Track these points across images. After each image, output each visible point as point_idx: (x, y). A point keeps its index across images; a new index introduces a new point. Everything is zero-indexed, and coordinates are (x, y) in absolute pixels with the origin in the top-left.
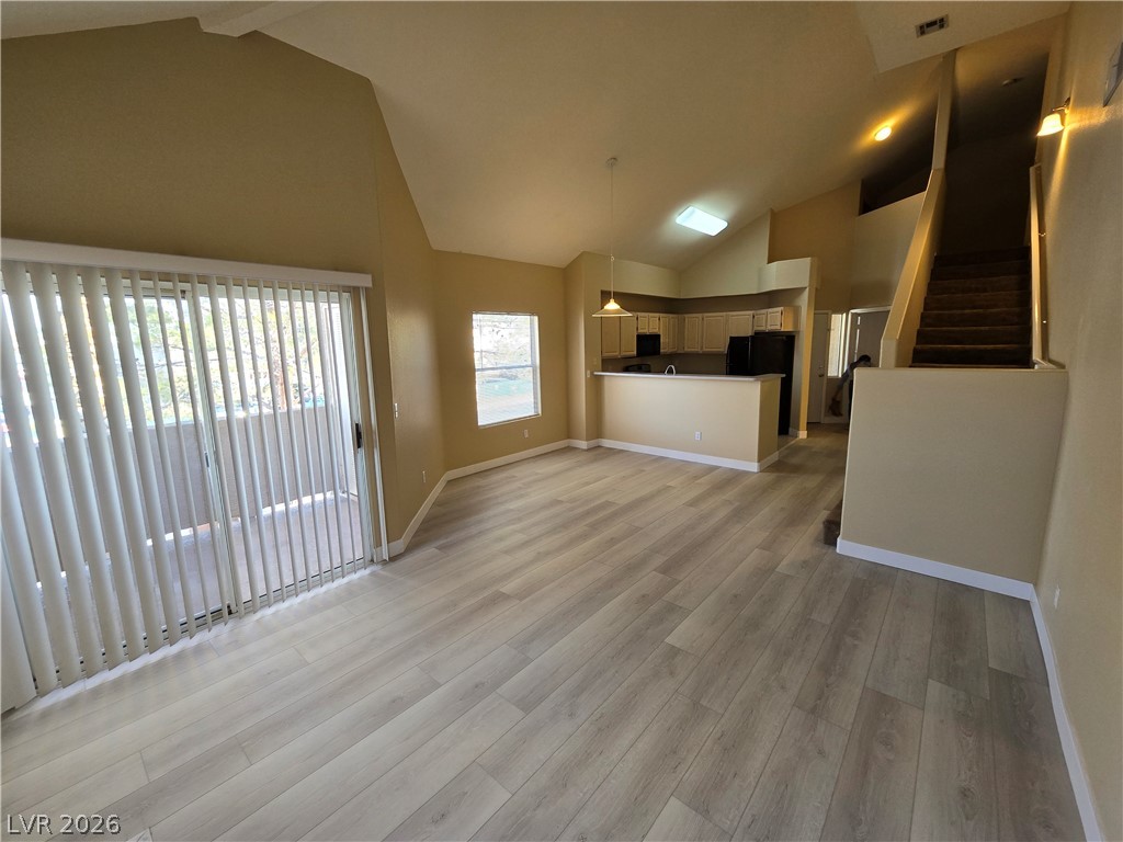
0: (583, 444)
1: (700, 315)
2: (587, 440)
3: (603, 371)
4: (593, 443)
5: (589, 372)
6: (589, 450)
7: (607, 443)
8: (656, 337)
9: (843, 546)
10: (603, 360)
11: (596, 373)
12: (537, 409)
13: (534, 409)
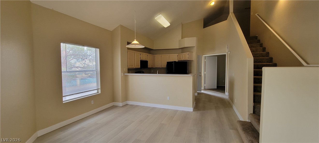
0: (121, 104)
1: (160, 55)
2: (122, 102)
3: (128, 73)
4: (125, 103)
5: (122, 74)
6: (123, 106)
7: (130, 103)
8: (146, 62)
10: (128, 69)
11: (125, 74)
12: (98, 90)
13: (97, 90)
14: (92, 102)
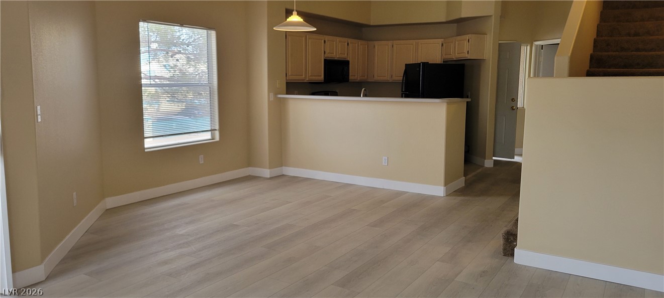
0: (266, 173)
1: (390, 43)
2: (270, 168)
3: (287, 93)
4: (277, 171)
5: (272, 95)
6: (271, 178)
7: (291, 171)
8: (345, 64)
9: (522, 256)
10: (287, 84)
11: (280, 96)
12: (214, 133)
13: (209, 133)
14: (200, 159)
